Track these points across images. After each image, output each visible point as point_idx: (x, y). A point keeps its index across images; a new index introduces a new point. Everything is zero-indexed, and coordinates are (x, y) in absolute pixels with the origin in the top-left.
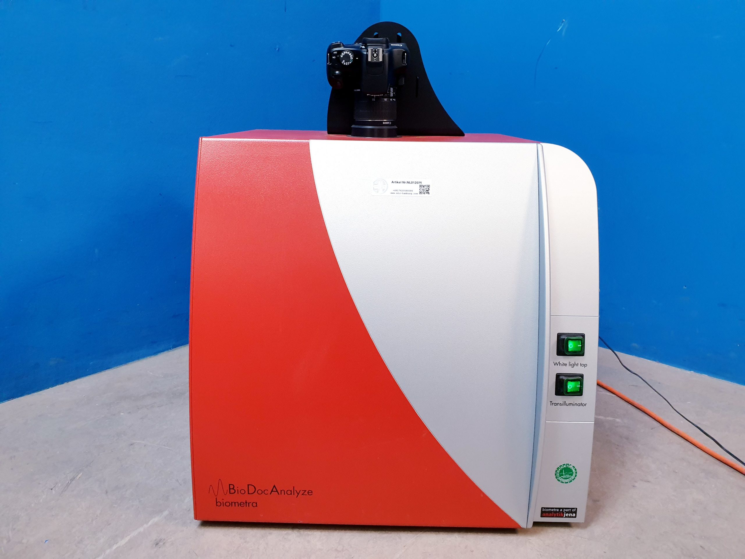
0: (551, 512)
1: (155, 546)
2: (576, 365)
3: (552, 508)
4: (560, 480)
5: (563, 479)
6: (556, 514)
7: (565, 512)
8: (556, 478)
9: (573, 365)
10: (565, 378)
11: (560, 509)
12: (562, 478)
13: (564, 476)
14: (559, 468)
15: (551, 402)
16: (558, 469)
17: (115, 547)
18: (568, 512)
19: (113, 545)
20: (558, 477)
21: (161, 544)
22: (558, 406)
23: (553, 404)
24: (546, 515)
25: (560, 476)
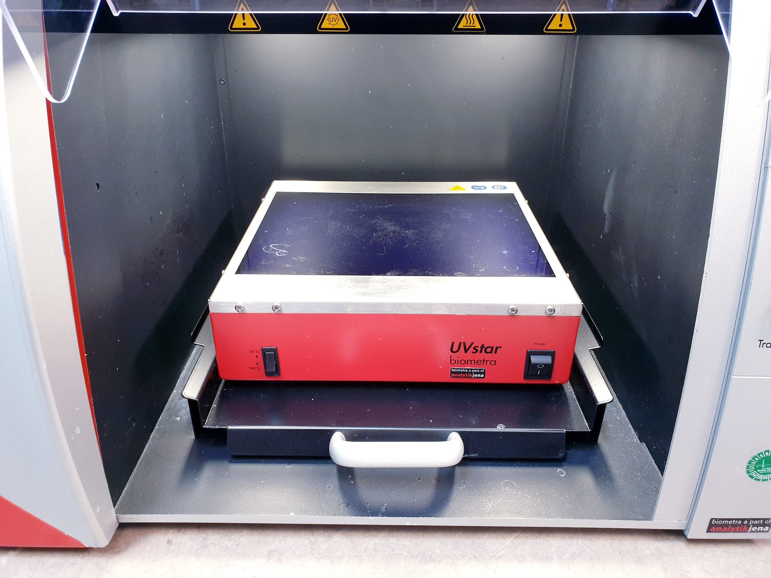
0: (727, 525)
3: (729, 520)
4: (754, 476)
5: (761, 474)
6: (735, 528)
7: (751, 525)
8: (748, 472)
11: (743, 520)
12: (758, 472)
13: (762, 470)
14: (756, 457)
15: (761, 341)
16: (754, 458)
18: (757, 526)
20: (750, 471)
23: (765, 345)
24: (717, 530)
25: (756, 469)
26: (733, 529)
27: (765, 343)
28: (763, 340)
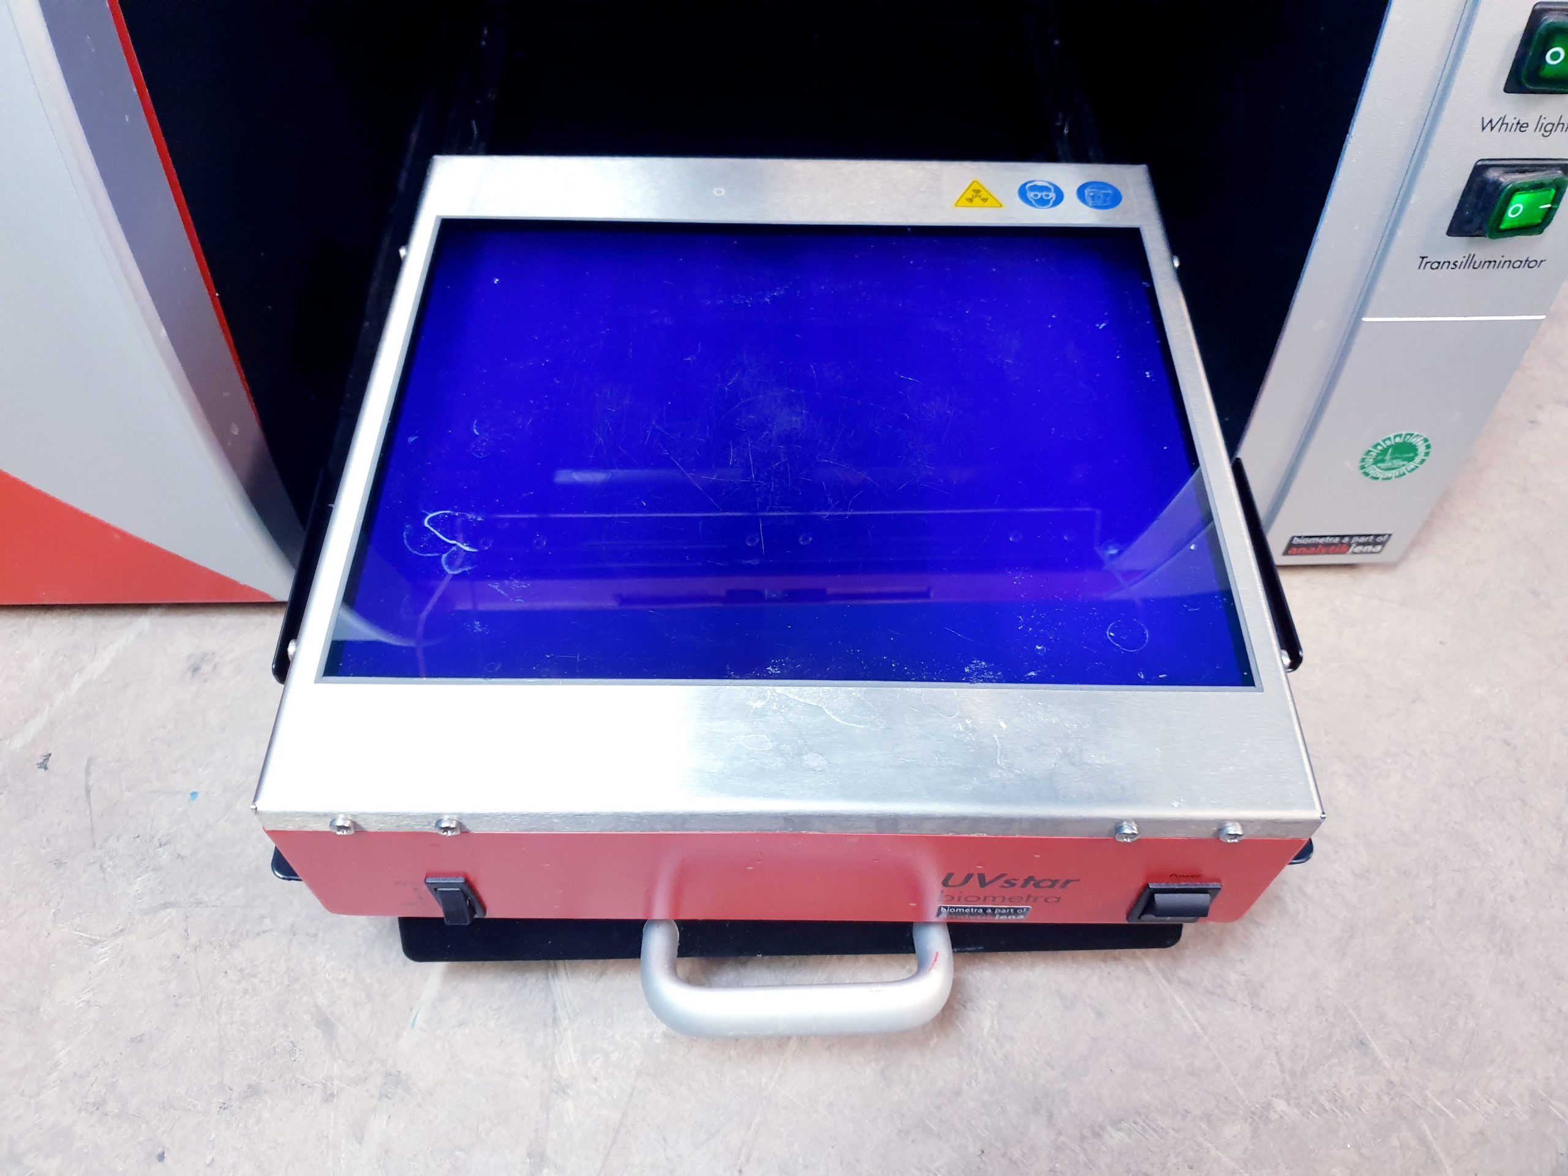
0: (1316, 545)
1: (189, 674)
2: (1561, 126)
4: (1370, 472)
5: (1382, 469)
8: (1362, 467)
9: (1547, 129)
10: (1508, 180)
12: (1379, 467)
13: (1385, 464)
14: (1379, 444)
15: (1423, 258)
16: (1375, 447)
17: (76, 684)
19: (73, 675)
20: (1366, 466)
21: (206, 668)
22: (1444, 271)
23: (1429, 265)
24: (1299, 552)
25: (1376, 462)
26: (1324, 550)
27: (1429, 262)
28: (1427, 257)
